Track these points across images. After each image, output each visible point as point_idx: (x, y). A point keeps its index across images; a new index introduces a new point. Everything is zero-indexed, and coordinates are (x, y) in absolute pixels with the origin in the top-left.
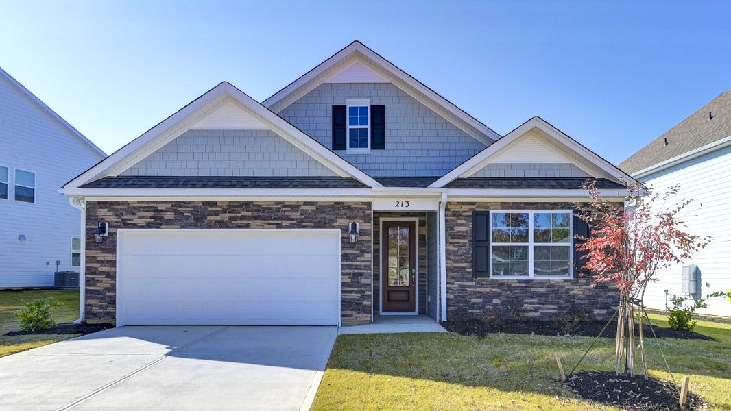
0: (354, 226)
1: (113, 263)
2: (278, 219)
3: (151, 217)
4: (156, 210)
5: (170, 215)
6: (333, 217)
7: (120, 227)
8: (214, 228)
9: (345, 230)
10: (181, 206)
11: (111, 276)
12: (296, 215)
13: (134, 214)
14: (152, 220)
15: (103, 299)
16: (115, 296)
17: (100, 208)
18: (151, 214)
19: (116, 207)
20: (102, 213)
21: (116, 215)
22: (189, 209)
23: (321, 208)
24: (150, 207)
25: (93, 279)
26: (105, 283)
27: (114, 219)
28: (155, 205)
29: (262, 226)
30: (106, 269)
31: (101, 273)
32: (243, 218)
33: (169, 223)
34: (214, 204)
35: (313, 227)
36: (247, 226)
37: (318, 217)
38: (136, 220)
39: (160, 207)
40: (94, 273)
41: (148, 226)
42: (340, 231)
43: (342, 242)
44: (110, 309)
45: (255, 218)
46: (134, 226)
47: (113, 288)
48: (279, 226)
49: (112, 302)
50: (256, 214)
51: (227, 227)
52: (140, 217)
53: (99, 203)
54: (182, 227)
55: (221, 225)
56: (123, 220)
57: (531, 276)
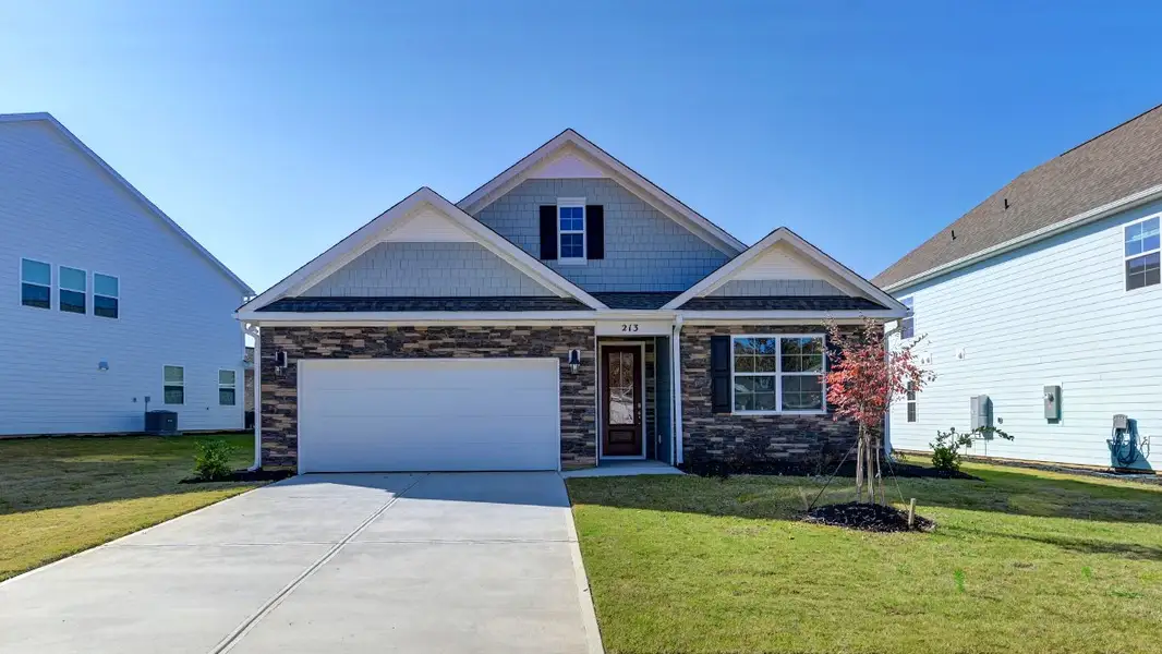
0: (575, 353)
1: (294, 400)
2: (487, 346)
3: (337, 345)
4: (344, 337)
5: (359, 343)
6: (550, 344)
7: (302, 357)
8: (411, 357)
9: (563, 359)
10: (373, 332)
11: (292, 414)
12: (507, 342)
13: (317, 341)
14: (339, 349)
15: (283, 442)
16: (297, 439)
17: (279, 334)
18: (338, 342)
19: (296, 333)
20: (279, 340)
21: (297, 343)
22: (383, 335)
23: (537, 333)
24: (334, 333)
25: (270, 418)
26: (286, 422)
27: (294, 347)
28: (341, 331)
29: (468, 356)
30: (286, 407)
31: (279, 412)
32: (445, 345)
33: (359, 352)
34: (411, 329)
35: (527, 356)
36: (450, 355)
37: (533, 344)
38: (320, 349)
39: (348, 333)
40: (272, 412)
41: (334, 355)
42: (558, 360)
43: (562, 373)
44: (291, 454)
45: (460, 345)
46: (319, 356)
47: (294, 429)
48: (487, 355)
49: (293, 445)
50: (460, 340)
51: (426, 357)
52: (326, 345)
53: (276, 328)
54: (373, 357)
55: (420, 353)
56: (305, 349)
57: (779, 410)
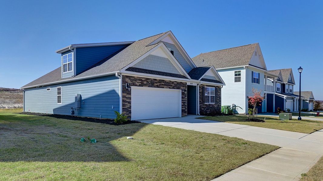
0: (184, 89)
1: (130, 98)
2: (170, 86)
3: (140, 83)
4: (142, 80)
5: (145, 83)
6: (180, 86)
7: (132, 86)
8: (156, 87)
9: (182, 90)
10: (148, 80)
11: (130, 103)
12: (173, 85)
13: (136, 81)
14: (141, 84)
15: (127, 111)
16: (131, 110)
17: (127, 78)
18: (140, 82)
19: (131, 78)
20: (127, 80)
21: (131, 81)
22: (150, 81)
23: (178, 83)
24: (140, 79)
25: (125, 104)
26: (128, 106)
27: (130, 82)
28: (141, 79)
29: (166, 88)
30: (128, 100)
31: (127, 102)
32: (162, 85)
33: (145, 85)
34: (156, 80)
35: (176, 89)
36: (163, 88)
37: (177, 86)
38: (137, 84)
39: (143, 79)
40: (125, 102)
41: (140, 86)
42: (181, 90)
43: (182, 94)
44: (130, 115)
45: (165, 85)
46: (136, 85)
47: (130, 107)
48: (170, 88)
49: (130, 113)
50: (165, 84)
51: (159, 88)
52: (138, 82)
53: (126, 76)
54: (148, 87)
55: (158, 87)
56: (133, 83)
57: (210, 103)
